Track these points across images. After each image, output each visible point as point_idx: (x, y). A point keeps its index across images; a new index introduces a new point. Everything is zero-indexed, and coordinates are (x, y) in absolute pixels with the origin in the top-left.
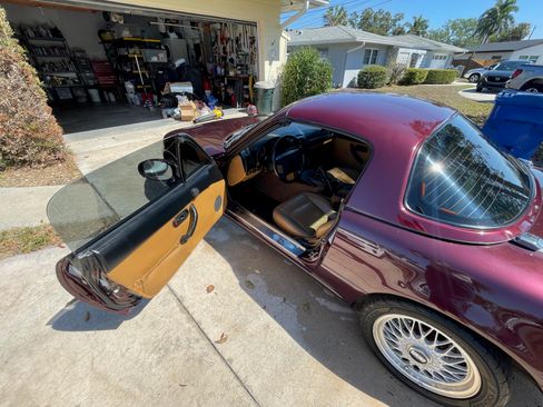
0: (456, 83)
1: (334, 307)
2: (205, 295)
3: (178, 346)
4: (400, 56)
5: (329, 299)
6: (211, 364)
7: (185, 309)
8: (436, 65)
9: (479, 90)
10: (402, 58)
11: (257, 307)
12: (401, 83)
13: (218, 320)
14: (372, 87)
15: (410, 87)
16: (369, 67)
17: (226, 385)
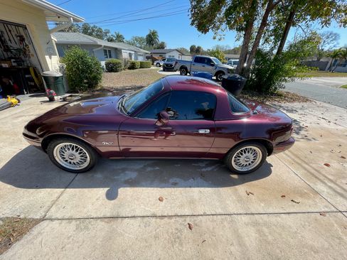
0: (153, 68)
1: (209, 169)
2: (162, 204)
3: (180, 231)
4: (123, 54)
5: (205, 167)
6: (201, 221)
7: (162, 217)
8: (141, 59)
9: (164, 70)
10: (125, 55)
11: (188, 189)
12: (130, 68)
13: (182, 206)
14: (116, 71)
15: (135, 71)
16: (109, 60)
17: (213, 221)
